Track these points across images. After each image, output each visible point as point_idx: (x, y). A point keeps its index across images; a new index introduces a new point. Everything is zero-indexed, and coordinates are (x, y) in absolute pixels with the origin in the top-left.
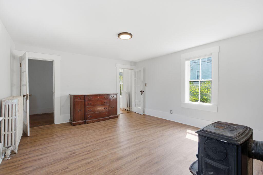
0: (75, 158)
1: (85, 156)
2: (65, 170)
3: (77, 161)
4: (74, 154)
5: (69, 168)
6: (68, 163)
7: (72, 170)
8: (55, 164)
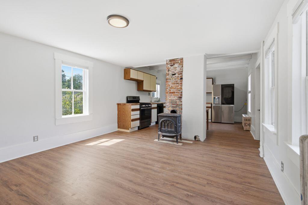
0: (193, 188)
1: (183, 183)
2: (211, 183)
3: (195, 184)
4: (189, 194)
5: (206, 183)
6: (204, 187)
7: (206, 179)
8: (216, 196)
